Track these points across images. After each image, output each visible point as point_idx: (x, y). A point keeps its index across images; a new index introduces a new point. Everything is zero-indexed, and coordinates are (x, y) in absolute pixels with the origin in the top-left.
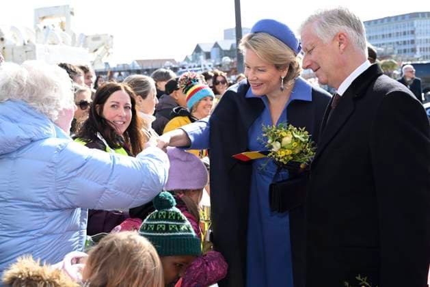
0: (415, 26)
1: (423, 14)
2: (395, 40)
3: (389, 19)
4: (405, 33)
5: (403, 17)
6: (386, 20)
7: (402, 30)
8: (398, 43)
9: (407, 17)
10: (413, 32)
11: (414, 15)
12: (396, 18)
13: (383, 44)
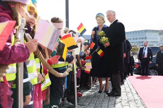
0: (147, 35)
1: (150, 31)
2: (139, 41)
3: (136, 32)
4: (142, 38)
5: (142, 31)
6: (132, 33)
7: (141, 37)
8: (140, 42)
9: (143, 31)
10: (146, 38)
11: (146, 31)
12: (139, 31)
13: (134, 42)
